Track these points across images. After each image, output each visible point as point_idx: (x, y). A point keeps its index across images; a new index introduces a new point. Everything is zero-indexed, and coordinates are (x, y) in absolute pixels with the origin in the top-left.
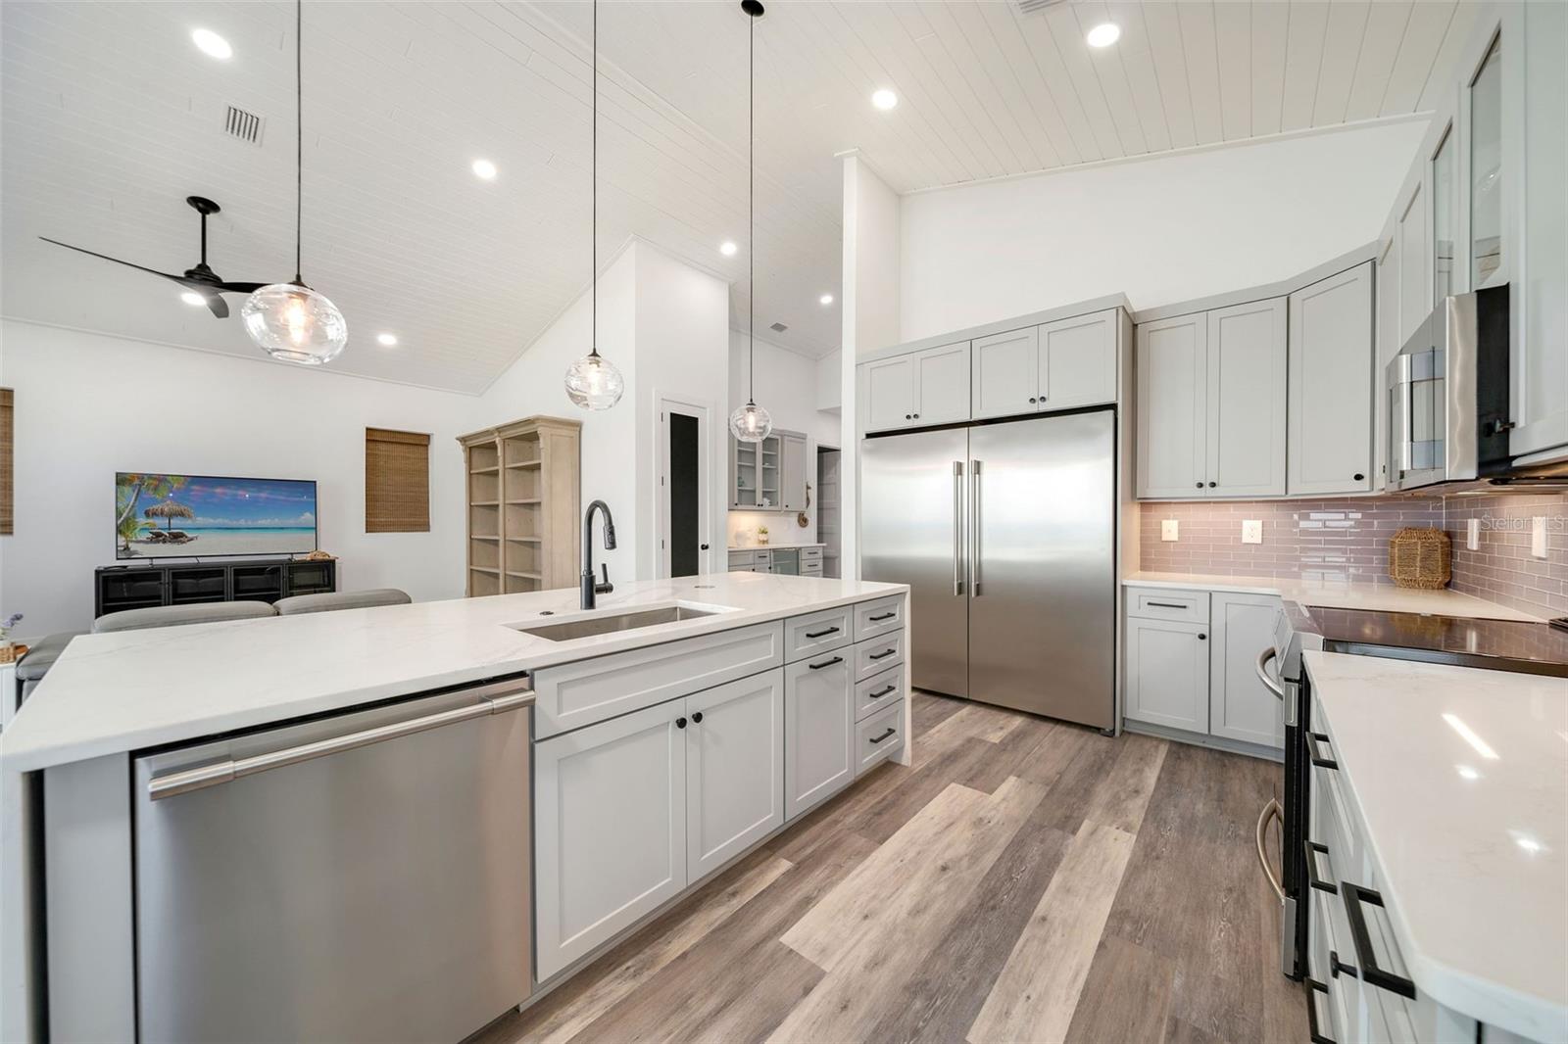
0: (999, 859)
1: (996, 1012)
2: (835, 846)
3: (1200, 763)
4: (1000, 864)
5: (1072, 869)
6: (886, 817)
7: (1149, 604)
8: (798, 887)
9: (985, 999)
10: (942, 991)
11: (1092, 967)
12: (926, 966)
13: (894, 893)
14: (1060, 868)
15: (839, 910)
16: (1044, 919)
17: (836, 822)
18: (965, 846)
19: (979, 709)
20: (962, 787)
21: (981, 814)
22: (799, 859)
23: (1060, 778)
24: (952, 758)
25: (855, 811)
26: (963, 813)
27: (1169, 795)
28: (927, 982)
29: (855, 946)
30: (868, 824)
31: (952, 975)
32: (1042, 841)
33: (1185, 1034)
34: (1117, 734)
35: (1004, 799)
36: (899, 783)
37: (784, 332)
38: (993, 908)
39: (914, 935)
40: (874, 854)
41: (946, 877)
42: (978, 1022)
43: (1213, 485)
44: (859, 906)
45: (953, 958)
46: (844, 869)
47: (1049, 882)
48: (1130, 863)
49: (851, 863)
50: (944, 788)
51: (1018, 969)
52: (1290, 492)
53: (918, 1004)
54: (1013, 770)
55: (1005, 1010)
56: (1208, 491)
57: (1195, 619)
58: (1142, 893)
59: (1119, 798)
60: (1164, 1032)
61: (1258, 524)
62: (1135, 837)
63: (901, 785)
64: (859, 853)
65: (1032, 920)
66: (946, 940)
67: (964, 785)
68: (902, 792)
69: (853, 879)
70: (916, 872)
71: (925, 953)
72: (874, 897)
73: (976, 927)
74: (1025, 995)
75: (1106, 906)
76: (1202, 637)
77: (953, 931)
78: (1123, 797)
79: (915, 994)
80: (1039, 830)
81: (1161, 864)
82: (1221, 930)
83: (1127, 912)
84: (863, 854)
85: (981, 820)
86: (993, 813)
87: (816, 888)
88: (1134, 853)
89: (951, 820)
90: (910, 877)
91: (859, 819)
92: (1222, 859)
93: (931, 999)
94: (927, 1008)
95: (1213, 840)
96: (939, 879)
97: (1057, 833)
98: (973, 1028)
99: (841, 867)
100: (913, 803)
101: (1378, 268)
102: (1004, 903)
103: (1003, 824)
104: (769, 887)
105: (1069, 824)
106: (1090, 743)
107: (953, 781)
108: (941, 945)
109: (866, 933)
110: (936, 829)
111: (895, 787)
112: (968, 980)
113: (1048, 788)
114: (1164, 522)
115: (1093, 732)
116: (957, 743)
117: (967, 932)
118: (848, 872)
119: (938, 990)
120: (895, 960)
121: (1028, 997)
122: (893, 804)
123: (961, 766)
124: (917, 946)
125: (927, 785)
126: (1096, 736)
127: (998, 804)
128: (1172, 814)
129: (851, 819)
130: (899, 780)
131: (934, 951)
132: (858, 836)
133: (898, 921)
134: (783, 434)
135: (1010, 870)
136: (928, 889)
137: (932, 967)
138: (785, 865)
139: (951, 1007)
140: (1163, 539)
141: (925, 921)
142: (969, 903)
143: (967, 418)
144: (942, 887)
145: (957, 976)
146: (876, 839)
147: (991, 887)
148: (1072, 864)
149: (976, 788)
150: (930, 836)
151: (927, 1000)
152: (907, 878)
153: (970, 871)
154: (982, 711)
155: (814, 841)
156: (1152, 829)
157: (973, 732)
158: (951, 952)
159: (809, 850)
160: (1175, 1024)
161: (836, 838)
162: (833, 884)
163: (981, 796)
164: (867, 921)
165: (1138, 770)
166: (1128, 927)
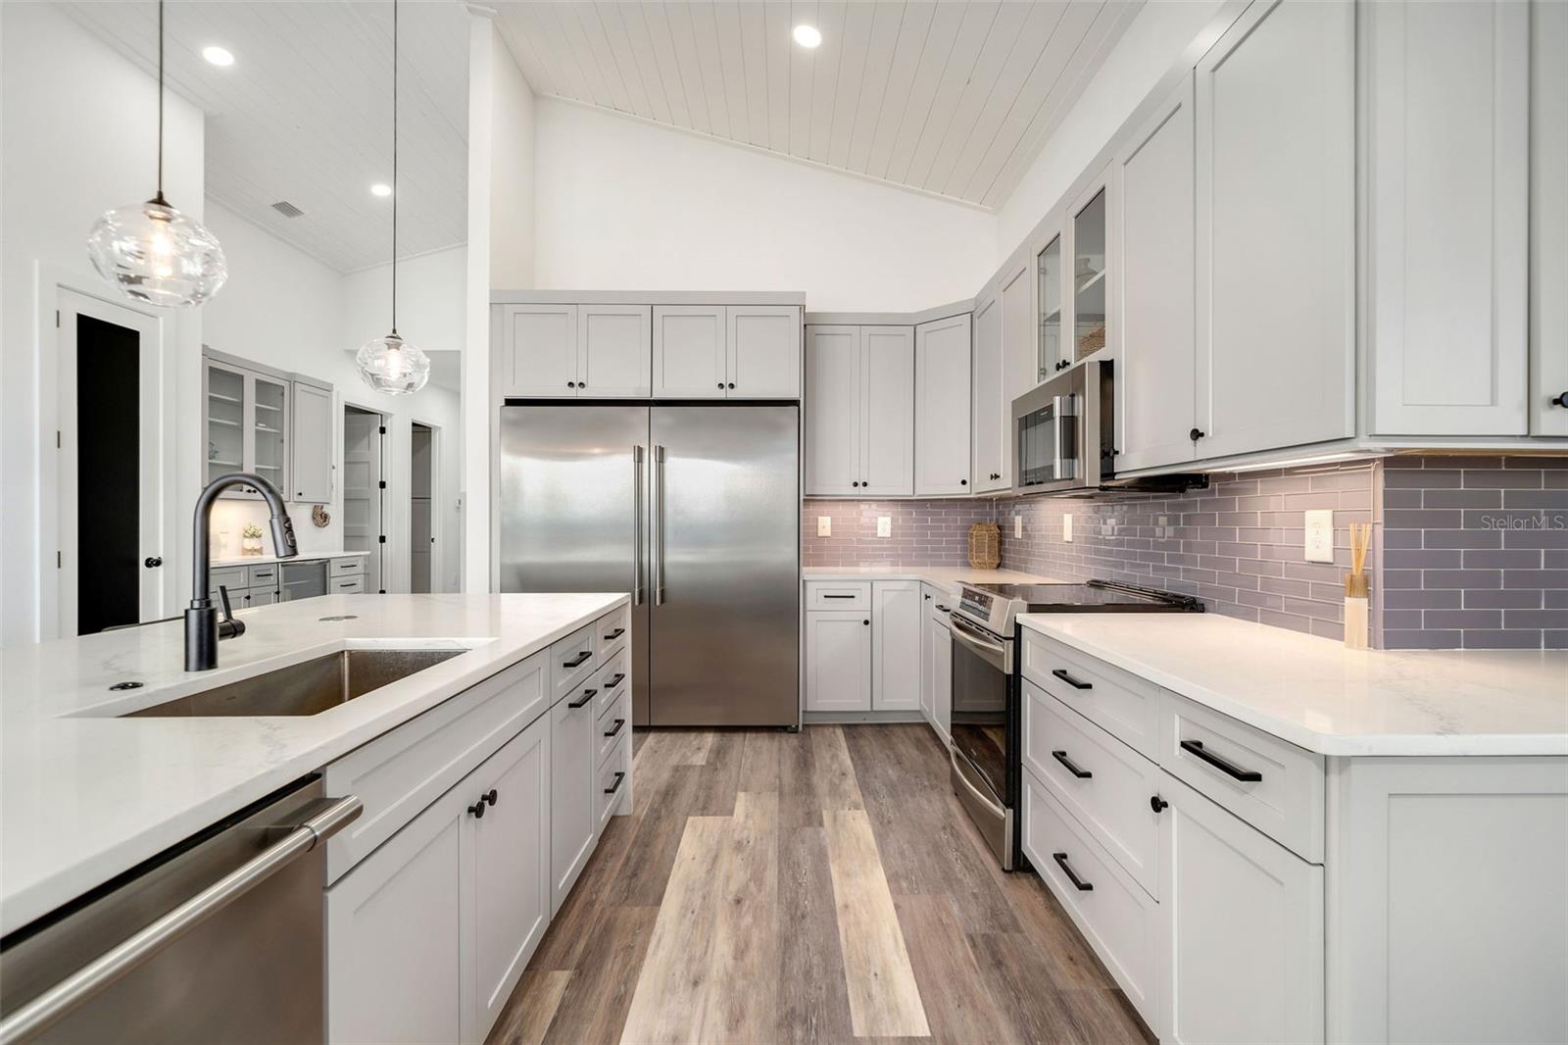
0: (779, 872)
1: (861, 1000)
2: (608, 930)
3: (871, 738)
4: (783, 876)
5: (839, 856)
6: (644, 877)
7: (826, 597)
8: (597, 993)
9: (847, 995)
10: (810, 1009)
11: (901, 926)
12: (782, 996)
13: (707, 946)
14: (831, 859)
15: (663, 992)
16: (846, 906)
17: (591, 904)
18: (742, 873)
19: (664, 735)
20: (700, 818)
21: (737, 837)
22: (575, 963)
23: (780, 781)
24: (671, 792)
25: (605, 885)
26: (719, 842)
27: (867, 770)
28: (793, 1010)
29: (704, 1016)
30: (630, 890)
31: (809, 991)
32: (803, 842)
33: (979, 941)
34: (800, 729)
35: (747, 816)
36: (633, 837)
37: (295, 219)
38: (803, 917)
39: (753, 975)
40: (659, 919)
41: (744, 909)
42: (854, 1018)
43: (865, 484)
44: (681, 978)
45: (800, 977)
46: (636, 948)
47: (830, 874)
48: (875, 833)
49: (639, 939)
50: (684, 826)
51: (854, 957)
52: (917, 493)
53: (799, 1033)
54: (737, 786)
55: (866, 996)
56: (861, 490)
57: (860, 608)
58: (897, 855)
59: (835, 784)
60: (969, 948)
61: (888, 520)
62: (865, 812)
63: (637, 837)
64: (641, 925)
65: (838, 911)
66: (783, 965)
67: (702, 815)
68: (645, 842)
69: (655, 954)
70: (714, 916)
71: (774, 986)
72: (690, 960)
73: (801, 940)
74: (872, 975)
75: (880, 875)
76: (866, 623)
77: (784, 953)
78: (837, 781)
79: (791, 1027)
80: (795, 833)
81: (894, 826)
82: (957, 859)
83: (896, 872)
84: (648, 924)
85: (739, 843)
86: (746, 833)
87: (619, 983)
88: (873, 825)
89: (713, 854)
90: (712, 924)
91: (617, 889)
92: (927, 807)
93: (806, 1021)
94: (808, 1031)
95: (913, 795)
96: (740, 913)
97: (809, 831)
98: (854, 1024)
99: (632, 948)
100: (663, 851)
101: (976, 321)
102: (809, 908)
103: (761, 839)
104: (559, 1010)
105: (812, 818)
106: (784, 742)
107: (688, 814)
108: (783, 971)
109: (706, 1000)
110: (705, 867)
111: (631, 842)
112: (824, 987)
113: (777, 793)
114: (820, 518)
115: (781, 732)
116: (665, 776)
117: (796, 949)
118: (644, 950)
119: (807, 1011)
120: (752, 1005)
121: (876, 975)
122: (642, 861)
123: (685, 797)
124: (763, 983)
125: (664, 827)
126: (785, 736)
127: (745, 822)
128: (877, 784)
129: (606, 894)
130: (632, 833)
131: (781, 979)
132: (629, 909)
133: (730, 970)
134: (293, 379)
135: (794, 878)
136: (737, 927)
137: (788, 994)
138: (561, 978)
139: (826, 1019)
140: (819, 535)
141: (754, 957)
142: (781, 921)
143: (646, 396)
144: (748, 920)
145: (813, 989)
146: (651, 901)
147: (789, 900)
148: (837, 852)
149: (715, 814)
150: (704, 876)
151: (803, 1025)
152: (711, 927)
153: (763, 893)
154: (668, 737)
155: (578, 933)
156: (871, 800)
157: (675, 759)
158: (795, 971)
159: (580, 947)
160: (971, 938)
161: (603, 921)
162: (636, 971)
163: (725, 821)
164: (700, 987)
165: (833, 755)
166: (904, 885)
